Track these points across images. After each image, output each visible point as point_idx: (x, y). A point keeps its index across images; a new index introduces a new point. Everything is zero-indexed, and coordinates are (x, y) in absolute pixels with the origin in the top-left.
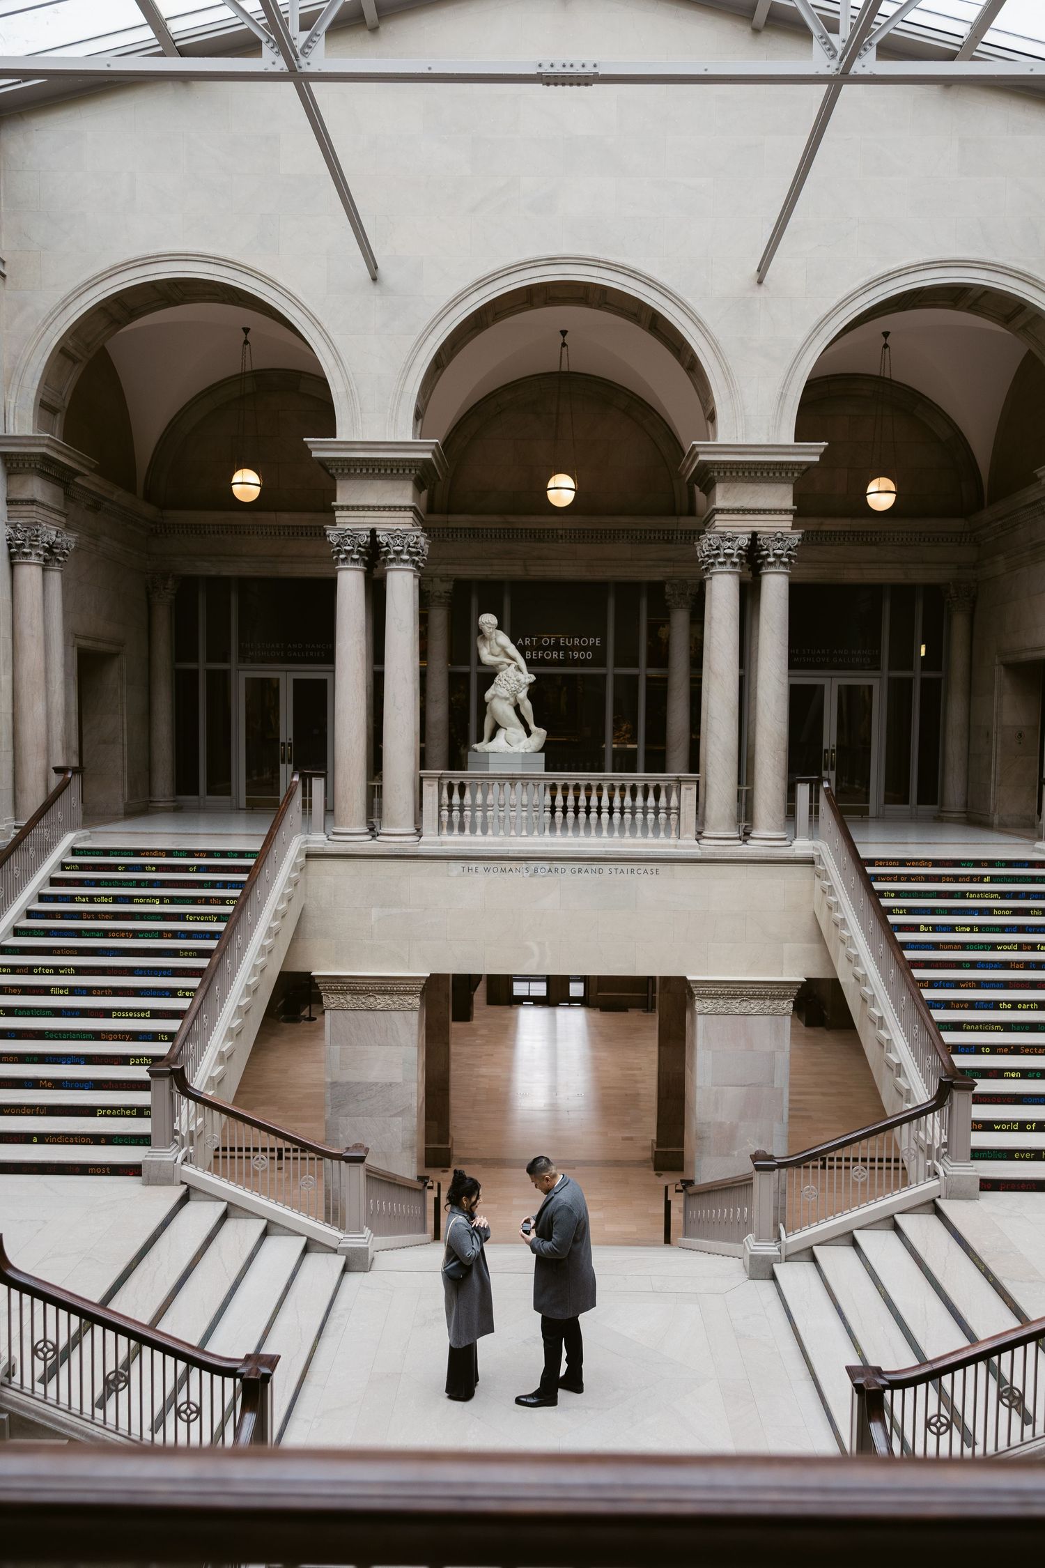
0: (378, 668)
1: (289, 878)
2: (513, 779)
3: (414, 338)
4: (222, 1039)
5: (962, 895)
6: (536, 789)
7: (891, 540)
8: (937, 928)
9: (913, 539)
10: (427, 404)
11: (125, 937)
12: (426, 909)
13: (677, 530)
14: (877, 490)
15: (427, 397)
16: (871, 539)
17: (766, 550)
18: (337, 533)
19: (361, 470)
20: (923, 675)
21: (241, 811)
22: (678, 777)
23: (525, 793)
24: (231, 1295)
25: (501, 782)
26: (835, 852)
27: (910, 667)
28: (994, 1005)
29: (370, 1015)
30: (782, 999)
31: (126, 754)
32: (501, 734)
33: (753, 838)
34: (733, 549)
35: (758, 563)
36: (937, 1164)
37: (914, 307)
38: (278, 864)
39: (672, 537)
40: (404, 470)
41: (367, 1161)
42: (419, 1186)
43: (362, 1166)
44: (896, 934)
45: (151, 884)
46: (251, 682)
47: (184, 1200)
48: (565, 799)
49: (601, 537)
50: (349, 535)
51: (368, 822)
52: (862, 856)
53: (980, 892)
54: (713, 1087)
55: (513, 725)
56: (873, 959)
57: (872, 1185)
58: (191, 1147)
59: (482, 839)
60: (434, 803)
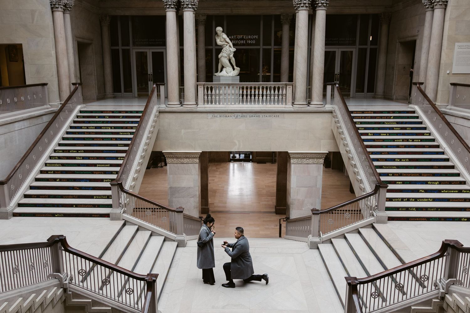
0: (181, 47)
1: (154, 120)
2: (229, 85)
4: (134, 174)
5: (383, 123)
6: (237, 88)
8: (374, 134)
11: (100, 140)
12: (200, 130)
17: (318, 1)
20: (371, 47)
21: (136, 98)
22: (286, 84)
23: (233, 90)
24: (141, 255)
25: (225, 86)
26: (340, 109)
27: (366, 44)
28: (394, 160)
29: (182, 165)
30: (320, 159)
31: (96, 79)
32: (224, 70)
33: (311, 104)
34: (306, 1)
35: (315, 6)
36: (374, 212)
38: (150, 115)
41: (183, 212)
43: (182, 214)
44: (361, 136)
45: (107, 122)
46: (138, 53)
47: (124, 225)
48: (247, 92)
51: (179, 101)
52: (350, 110)
53: (389, 122)
54: (297, 188)
55: (228, 67)
56: (352, 145)
57: (352, 219)
58: (125, 208)
59: (219, 106)
60: (202, 94)
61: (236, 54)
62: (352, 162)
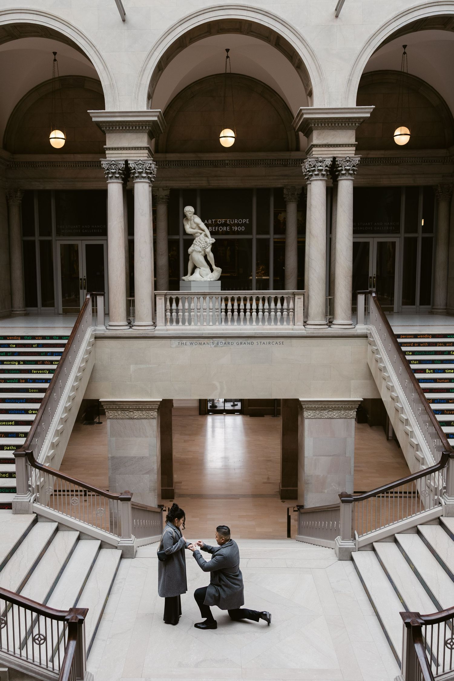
0: (131, 238)
1: (86, 350)
2: (204, 295)
3: (146, 54)
4: (53, 437)
5: (448, 353)
6: (217, 300)
7: (406, 162)
8: (435, 371)
9: (418, 161)
10: (154, 91)
12: (159, 365)
13: (290, 159)
14: (400, 134)
15: (154, 86)
16: (395, 161)
17: (341, 167)
18: (107, 162)
19: (119, 128)
20: (423, 235)
21: (60, 315)
22: (293, 292)
23: (211, 302)
24: (61, 573)
25: (198, 296)
26: (379, 331)
27: (416, 231)
29: (131, 422)
30: (350, 410)
32: (197, 271)
33: (334, 324)
34: (322, 167)
35: (336, 174)
36: (441, 498)
37: (422, 29)
38: (80, 342)
39: (287, 163)
40: (142, 127)
41: (132, 500)
42: (159, 510)
43: (129, 503)
44: (415, 374)
45: (13, 354)
46: (63, 247)
47: (35, 521)
48: (233, 305)
49: (249, 164)
50: (113, 164)
51: (127, 319)
52: (395, 333)
54: (314, 457)
55: (203, 266)
56: (401, 388)
58: (38, 494)
59: (189, 327)
60: (162, 309)
61: (215, 248)
62: (401, 415)
